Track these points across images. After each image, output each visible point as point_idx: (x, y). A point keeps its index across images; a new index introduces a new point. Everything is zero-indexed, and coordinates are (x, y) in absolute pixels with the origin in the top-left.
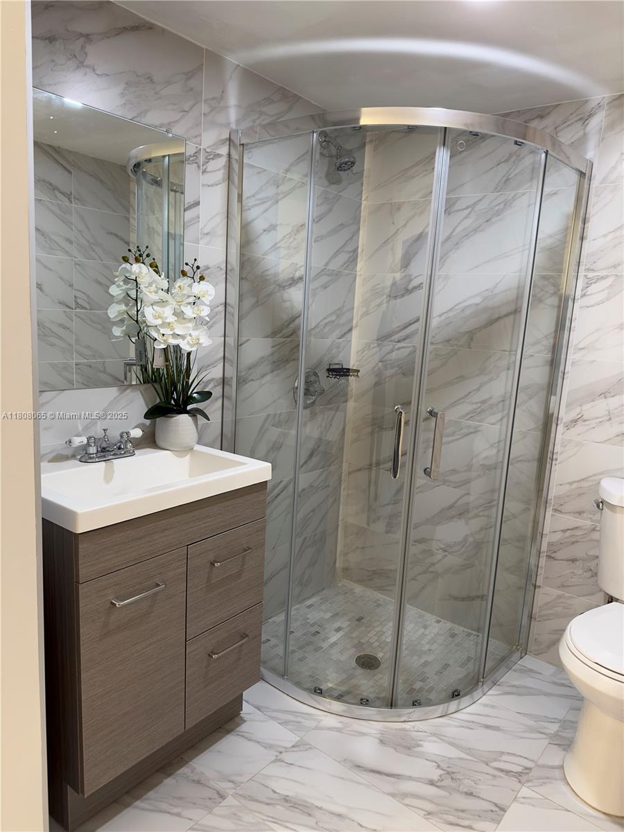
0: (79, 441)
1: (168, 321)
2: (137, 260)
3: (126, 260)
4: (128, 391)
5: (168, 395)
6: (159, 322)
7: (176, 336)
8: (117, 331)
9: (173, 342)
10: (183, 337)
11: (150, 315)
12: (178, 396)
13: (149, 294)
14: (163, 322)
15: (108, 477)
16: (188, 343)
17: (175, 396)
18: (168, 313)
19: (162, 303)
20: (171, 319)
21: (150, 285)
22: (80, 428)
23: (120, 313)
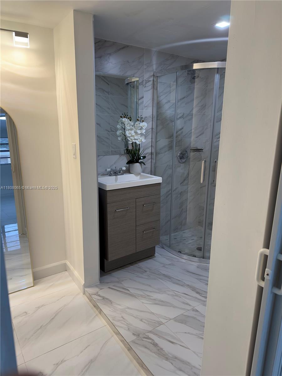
0: (109, 170)
2: (124, 117)
3: (121, 117)
4: (122, 156)
5: (133, 157)
6: (130, 135)
7: (135, 139)
8: (119, 139)
9: (134, 141)
10: (137, 139)
11: (127, 133)
12: (136, 158)
13: (128, 127)
14: (131, 135)
15: (116, 180)
16: (139, 141)
17: (135, 158)
18: (133, 132)
19: (131, 129)
20: (134, 134)
21: (128, 124)
22: (109, 167)
23: (120, 133)
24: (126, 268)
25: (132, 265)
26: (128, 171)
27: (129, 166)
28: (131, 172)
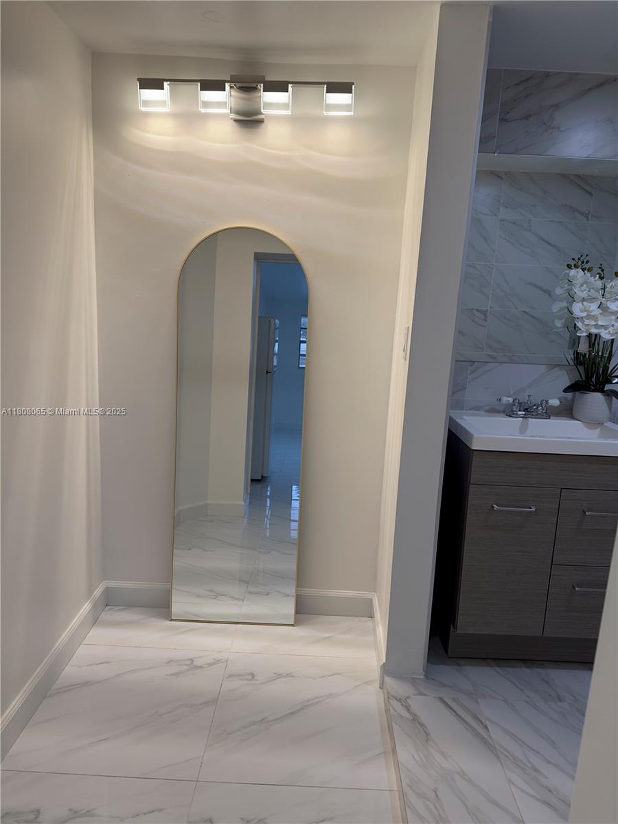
0: (507, 400)
1: (592, 314)
2: (576, 266)
3: (569, 267)
4: (555, 370)
5: (589, 377)
6: (584, 314)
7: (596, 326)
8: (558, 323)
9: (594, 331)
10: (605, 327)
11: (577, 309)
12: (598, 377)
13: (580, 293)
14: (588, 315)
15: (523, 430)
16: (609, 333)
17: (593, 380)
18: (593, 307)
19: (593, 299)
20: (597, 312)
21: (582, 285)
22: (512, 392)
23: (562, 309)
24: (509, 669)
25: (528, 667)
26: (567, 411)
27: (573, 399)
28: (576, 416)
